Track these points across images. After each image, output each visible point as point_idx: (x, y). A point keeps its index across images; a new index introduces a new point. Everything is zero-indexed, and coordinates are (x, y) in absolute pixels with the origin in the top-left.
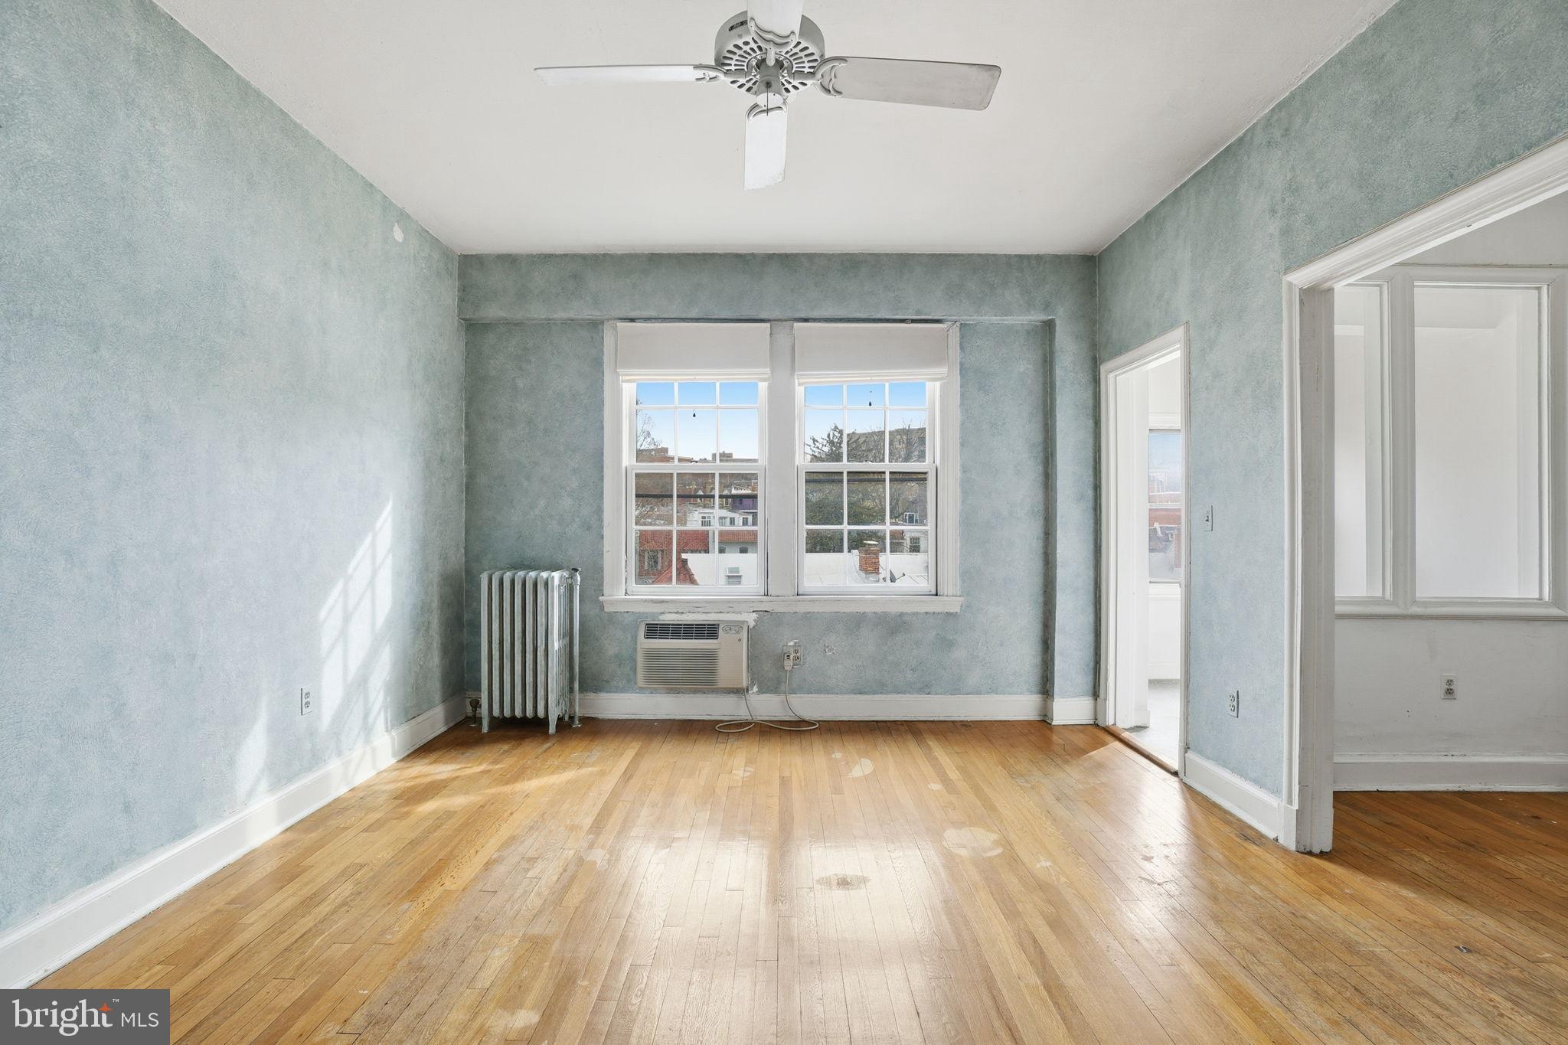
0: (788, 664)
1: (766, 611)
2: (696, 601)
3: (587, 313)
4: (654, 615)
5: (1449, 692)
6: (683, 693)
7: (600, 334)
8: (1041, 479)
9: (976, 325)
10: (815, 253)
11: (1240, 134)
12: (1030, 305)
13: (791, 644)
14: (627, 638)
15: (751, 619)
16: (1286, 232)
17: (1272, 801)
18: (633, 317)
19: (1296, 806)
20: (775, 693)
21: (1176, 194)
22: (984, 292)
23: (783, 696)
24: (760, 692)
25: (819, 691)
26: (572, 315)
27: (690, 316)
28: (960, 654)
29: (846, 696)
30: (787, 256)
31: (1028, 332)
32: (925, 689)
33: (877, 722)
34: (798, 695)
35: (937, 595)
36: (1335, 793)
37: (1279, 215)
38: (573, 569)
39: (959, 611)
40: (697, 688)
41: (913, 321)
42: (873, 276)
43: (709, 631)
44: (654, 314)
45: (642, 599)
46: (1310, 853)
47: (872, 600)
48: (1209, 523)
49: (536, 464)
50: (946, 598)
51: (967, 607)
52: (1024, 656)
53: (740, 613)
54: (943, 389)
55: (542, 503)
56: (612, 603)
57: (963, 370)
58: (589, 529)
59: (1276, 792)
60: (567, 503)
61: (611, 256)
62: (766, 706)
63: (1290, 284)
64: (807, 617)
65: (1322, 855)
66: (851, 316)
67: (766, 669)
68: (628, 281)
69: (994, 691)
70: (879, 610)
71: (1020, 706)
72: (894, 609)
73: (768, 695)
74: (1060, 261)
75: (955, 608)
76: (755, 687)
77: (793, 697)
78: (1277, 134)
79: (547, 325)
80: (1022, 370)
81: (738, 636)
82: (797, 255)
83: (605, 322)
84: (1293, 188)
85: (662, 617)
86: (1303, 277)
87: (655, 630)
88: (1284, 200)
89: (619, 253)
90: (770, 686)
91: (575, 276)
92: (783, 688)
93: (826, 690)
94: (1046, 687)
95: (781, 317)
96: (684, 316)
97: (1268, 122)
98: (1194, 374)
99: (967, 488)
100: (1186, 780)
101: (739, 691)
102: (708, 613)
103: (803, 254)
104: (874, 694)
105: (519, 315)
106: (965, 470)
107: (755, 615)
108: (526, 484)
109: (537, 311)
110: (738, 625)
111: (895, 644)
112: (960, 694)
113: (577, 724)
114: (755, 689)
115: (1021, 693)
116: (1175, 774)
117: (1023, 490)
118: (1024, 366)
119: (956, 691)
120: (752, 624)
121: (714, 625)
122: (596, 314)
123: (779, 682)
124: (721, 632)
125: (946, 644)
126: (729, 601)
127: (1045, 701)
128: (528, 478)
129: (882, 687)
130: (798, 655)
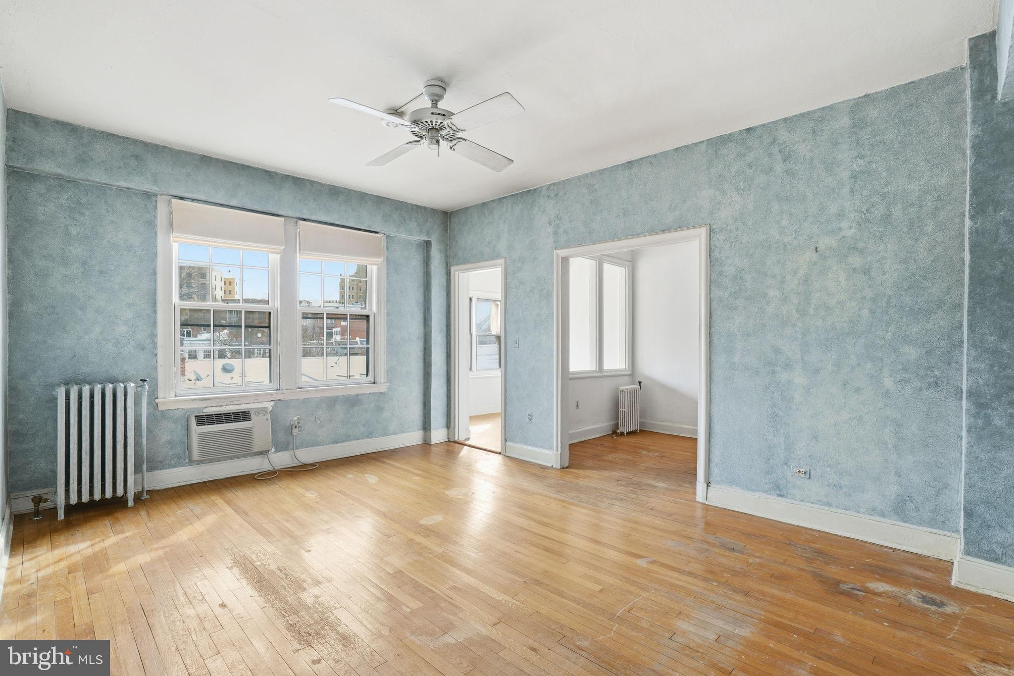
0: (295, 431)
1: (279, 400)
2: (233, 397)
3: (147, 187)
4: (199, 409)
5: (577, 406)
6: (222, 460)
7: (154, 204)
8: (422, 321)
9: (394, 237)
10: (314, 181)
11: (536, 188)
12: (421, 232)
13: (296, 418)
14: (177, 428)
15: (269, 406)
16: (555, 233)
17: (550, 452)
18: (184, 197)
19: (560, 452)
20: (286, 450)
21: (500, 199)
22: (401, 221)
23: (291, 452)
24: (277, 451)
25: (313, 445)
26: (132, 185)
27: (231, 204)
28: (386, 414)
29: (328, 446)
30: (297, 178)
31: (417, 245)
32: (370, 435)
33: (347, 457)
34: (300, 449)
35: (374, 383)
36: (569, 445)
37: (553, 225)
38: (141, 380)
39: (386, 391)
40: (233, 456)
41: (365, 231)
42: (346, 202)
43: (243, 416)
45: (192, 399)
46: (564, 468)
47: (343, 388)
48: (517, 344)
49: (90, 297)
50: (380, 384)
51: (389, 389)
52: (415, 412)
53: (262, 402)
54: (378, 269)
55: (97, 329)
56: (165, 403)
57: (388, 261)
58: (143, 349)
59: (551, 448)
60: (122, 329)
61: (171, 149)
62: (281, 459)
63: (557, 254)
64: (305, 401)
65: (567, 467)
66: (333, 222)
67: (280, 436)
68: (184, 170)
69: (402, 432)
70: (346, 394)
71: (414, 437)
72: (354, 392)
73: (282, 452)
74: (434, 211)
75: (384, 389)
76: (274, 448)
77: (298, 451)
78: (552, 195)
79: (102, 189)
80: (414, 264)
81: (265, 417)
82: (303, 179)
83: (159, 196)
84: (558, 217)
85: (205, 410)
86: (563, 253)
87: (202, 420)
88: (555, 221)
89: (176, 148)
90: (280, 447)
91: (137, 157)
92: (291, 446)
93: (317, 444)
94: (426, 426)
95: (291, 215)
97: (549, 188)
98: (509, 280)
99: (390, 326)
100: (505, 454)
101: (263, 453)
102: (241, 404)
103: (307, 180)
104: (343, 442)
105: (79, 175)
106: (388, 315)
107: (272, 403)
108: (80, 313)
109: (98, 176)
110: (264, 410)
111: (354, 412)
112: (387, 435)
113: (145, 496)
114: (273, 450)
115: (414, 431)
116: (500, 453)
117: (415, 327)
118: (416, 262)
119: (385, 434)
120: (270, 409)
121: (245, 412)
122: (155, 189)
123: (288, 443)
124: (253, 416)
125: (380, 409)
126: (255, 395)
127: (425, 433)
128: (83, 308)
129: (347, 438)
130: (300, 425)
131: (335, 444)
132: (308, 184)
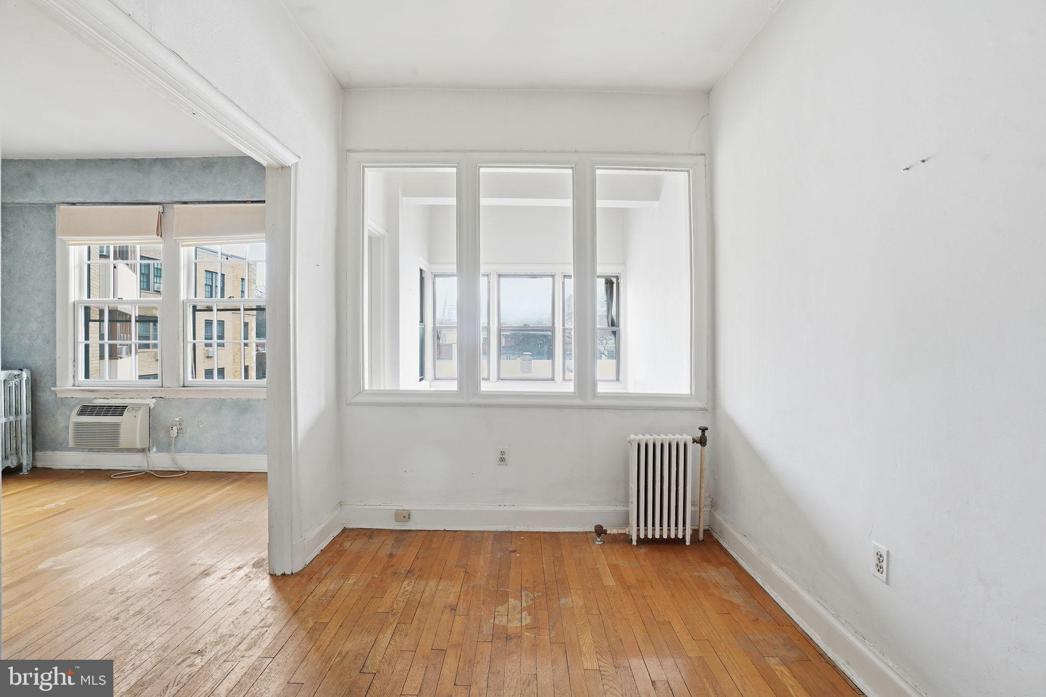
1: (163, 398)
5: (502, 460)
6: (109, 452)
7: (54, 213)
13: (177, 419)
15: (151, 402)
18: (69, 202)
20: (167, 452)
23: (171, 454)
24: (158, 451)
25: (195, 451)
27: (107, 201)
29: (213, 455)
34: (182, 454)
42: (222, 172)
43: (119, 410)
44: (81, 200)
45: (84, 389)
49: (13, 299)
53: (145, 398)
55: (18, 325)
56: (61, 392)
58: (47, 342)
60: (34, 325)
62: (160, 460)
64: (187, 401)
67: (161, 436)
70: (234, 396)
72: (245, 397)
73: (163, 453)
76: (155, 448)
77: (178, 455)
79: (20, 208)
83: (57, 205)
87: (85, 410)
90: (166, 447)
92: (171, 449)
93: (199, 451)
96: (101, 201)
101: (143, 451)
102: (122, 398)
103: (177, 159)
107: (154, 400)
110: (143, 406)
111: (245, 420)
113: (24, 472)
114: (155, 449)
120: (151, 406)
121: (124, 406)
122: (51, 200)
123: (170, 445)
124: (126, 412)
126: (140, 391)
129: (236, 450)
130: (182, 426)
131: (221, 455)
132: (178, 163)
